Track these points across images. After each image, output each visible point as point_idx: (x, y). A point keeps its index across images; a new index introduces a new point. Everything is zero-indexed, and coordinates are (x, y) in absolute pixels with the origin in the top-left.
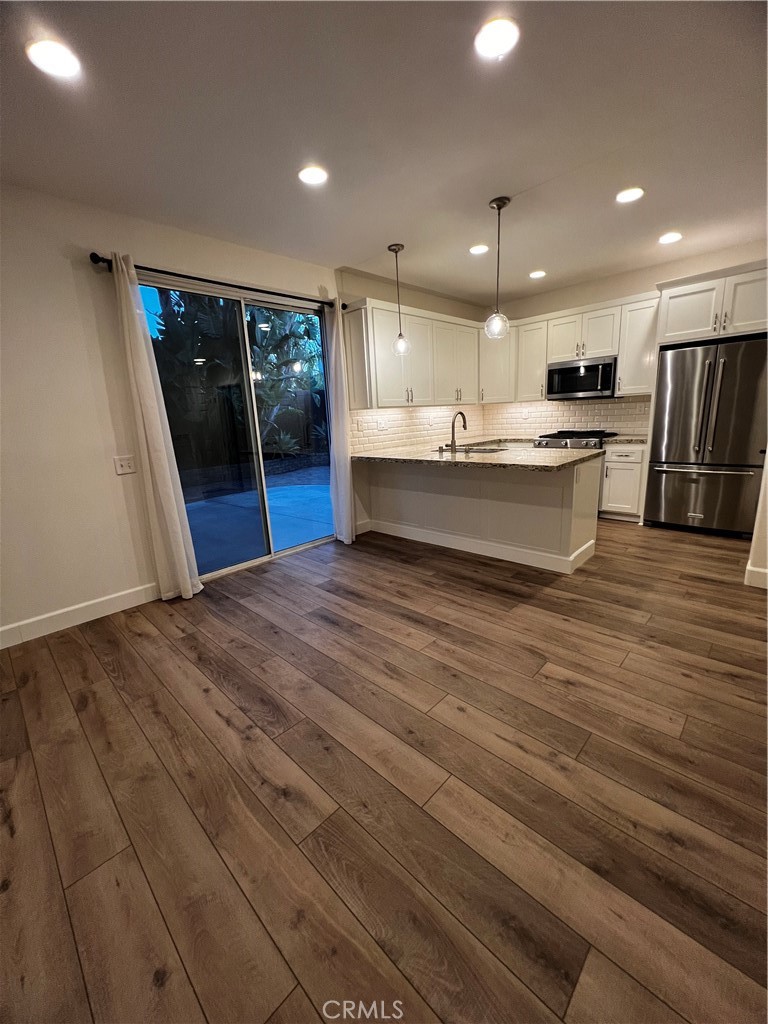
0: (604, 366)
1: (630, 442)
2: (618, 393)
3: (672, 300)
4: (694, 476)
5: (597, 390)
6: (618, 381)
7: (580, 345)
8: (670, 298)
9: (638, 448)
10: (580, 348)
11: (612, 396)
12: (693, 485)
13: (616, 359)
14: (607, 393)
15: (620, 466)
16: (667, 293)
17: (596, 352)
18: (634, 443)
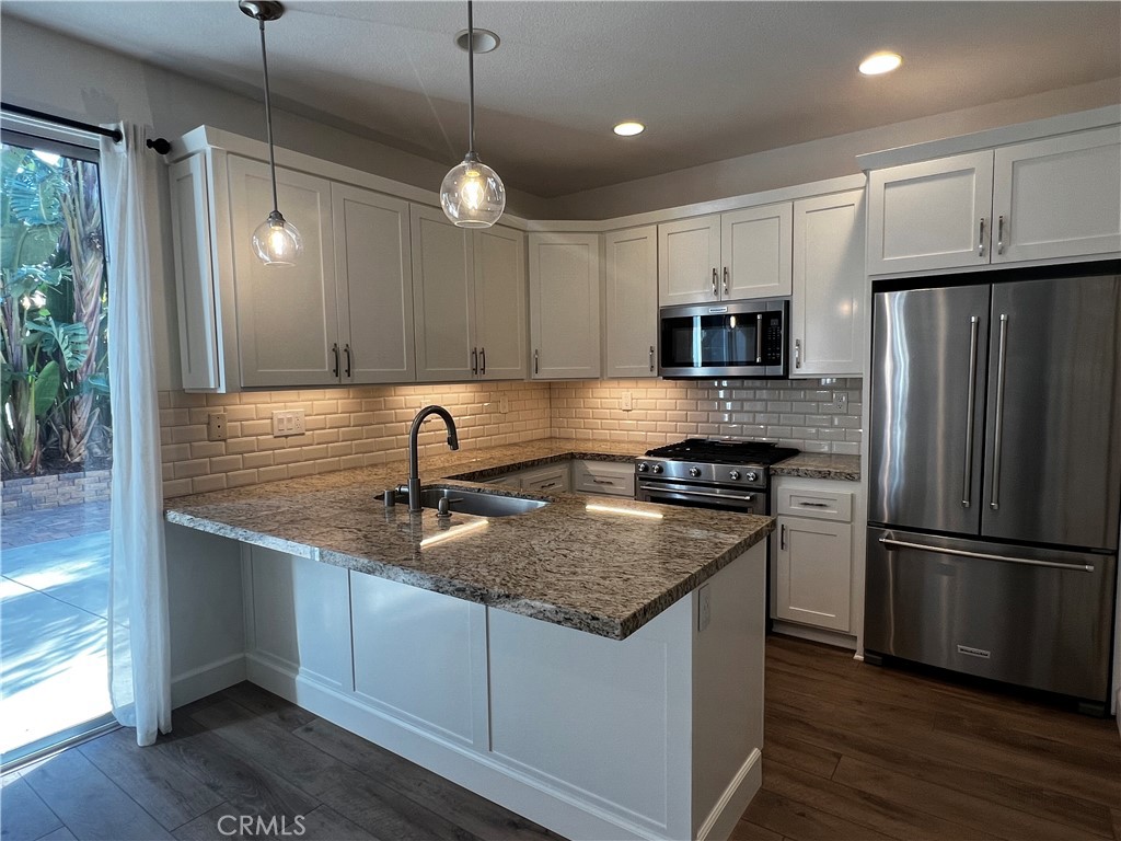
0: (767, 316)
1: (825, 476)
2: (795, 372)
3: (891, 190)
5: (755, 363)
6: (793, 347)
7: (720, 273)
8: (887, 185)
9: (844, 490)
10: (720, 277)
11: (785, 376)
13: (787, 304)
15: (806, 524)
16: (879, 176)
17: (750, 289)
18: (833, 479)
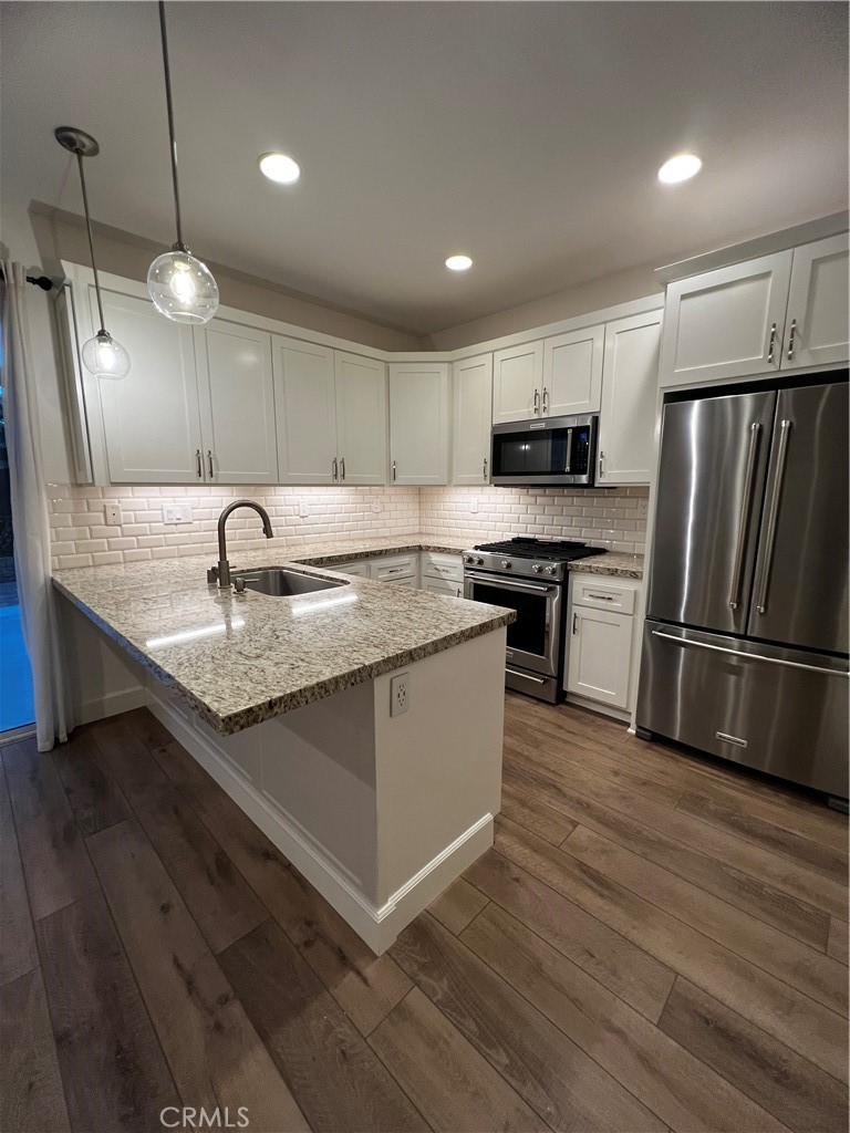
0: (578, 431)
1: (613, 573)
2: (600, 481)
3: (685, 302)
4: (734, 661)
5: (564, 473)
6: (599, 459)
7: (540, 392)
8: (684, 297)
9: (628, 586)
10: (541, 397)
11: (591, 485)
12: (733, 678)
13: (596, 420)
14: (584, 479)
15: (595, 614)
16: (676, 288)
17: (565, 407)
18: (619, 576)
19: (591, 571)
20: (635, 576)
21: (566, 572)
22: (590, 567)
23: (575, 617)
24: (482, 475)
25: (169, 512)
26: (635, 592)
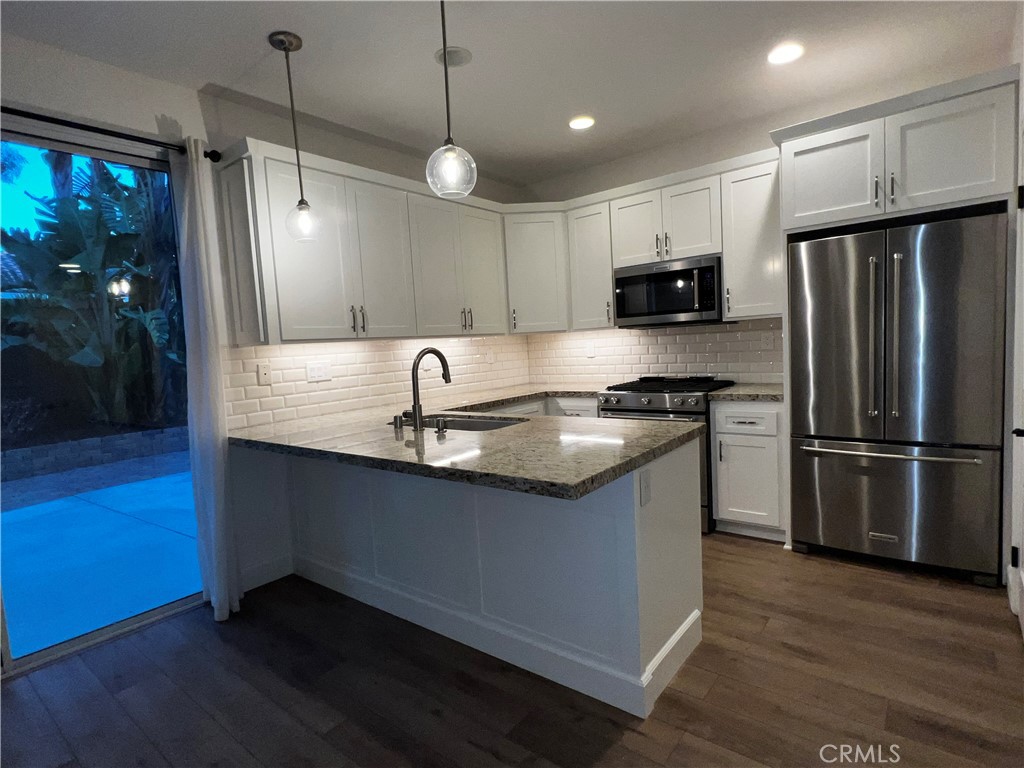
0: (701, 270)
1: (755, 398)
2: (728, 316)
3: (800, 157)
5: (694, 310)
6: (725, 295)
8: (796, 154)
9: (770, 409)
10: (662, 241)
11: (719, 321)
13: (719, 260)
15: (739, 439)
16: (791, 146)
18: (761, 400)
19: (732, 398)
20: (776, 399)
21: (707, 403)
22: (731, 395)
23: (721, 445)
24: (606, 318)
25: (312, 369)
26: (777, 414)
